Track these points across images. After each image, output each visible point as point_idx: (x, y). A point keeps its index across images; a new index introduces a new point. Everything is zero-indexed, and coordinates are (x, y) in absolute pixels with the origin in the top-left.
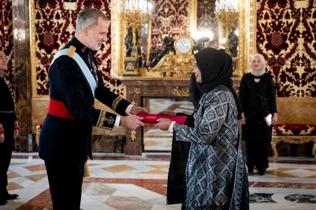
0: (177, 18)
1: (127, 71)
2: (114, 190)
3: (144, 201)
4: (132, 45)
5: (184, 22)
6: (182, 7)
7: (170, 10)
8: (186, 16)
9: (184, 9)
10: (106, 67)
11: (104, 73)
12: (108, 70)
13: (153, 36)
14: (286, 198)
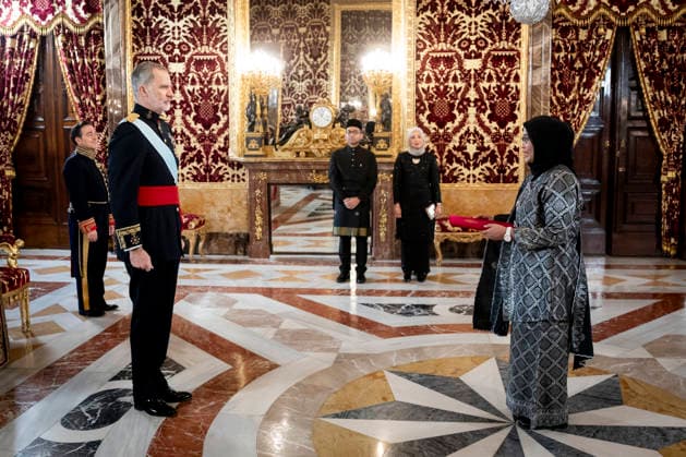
0: (314, 82)
1: (250, 150)
2: (235, 302)
3: (273, 315)
4: (256, 116)
5: (324, 88)
6: (321, 68)
7: (306, 72)
8: (326, 79)
9: (324, 71)
10: (222, 145)
11: (220, 153)
12: (225, 149)
13: (283, 106)
14: (451, 310)
